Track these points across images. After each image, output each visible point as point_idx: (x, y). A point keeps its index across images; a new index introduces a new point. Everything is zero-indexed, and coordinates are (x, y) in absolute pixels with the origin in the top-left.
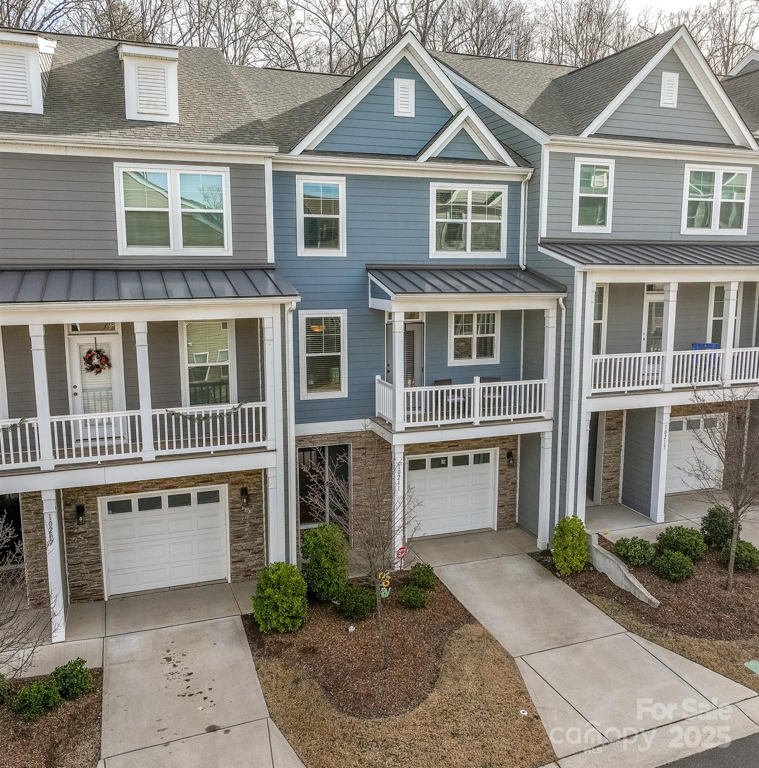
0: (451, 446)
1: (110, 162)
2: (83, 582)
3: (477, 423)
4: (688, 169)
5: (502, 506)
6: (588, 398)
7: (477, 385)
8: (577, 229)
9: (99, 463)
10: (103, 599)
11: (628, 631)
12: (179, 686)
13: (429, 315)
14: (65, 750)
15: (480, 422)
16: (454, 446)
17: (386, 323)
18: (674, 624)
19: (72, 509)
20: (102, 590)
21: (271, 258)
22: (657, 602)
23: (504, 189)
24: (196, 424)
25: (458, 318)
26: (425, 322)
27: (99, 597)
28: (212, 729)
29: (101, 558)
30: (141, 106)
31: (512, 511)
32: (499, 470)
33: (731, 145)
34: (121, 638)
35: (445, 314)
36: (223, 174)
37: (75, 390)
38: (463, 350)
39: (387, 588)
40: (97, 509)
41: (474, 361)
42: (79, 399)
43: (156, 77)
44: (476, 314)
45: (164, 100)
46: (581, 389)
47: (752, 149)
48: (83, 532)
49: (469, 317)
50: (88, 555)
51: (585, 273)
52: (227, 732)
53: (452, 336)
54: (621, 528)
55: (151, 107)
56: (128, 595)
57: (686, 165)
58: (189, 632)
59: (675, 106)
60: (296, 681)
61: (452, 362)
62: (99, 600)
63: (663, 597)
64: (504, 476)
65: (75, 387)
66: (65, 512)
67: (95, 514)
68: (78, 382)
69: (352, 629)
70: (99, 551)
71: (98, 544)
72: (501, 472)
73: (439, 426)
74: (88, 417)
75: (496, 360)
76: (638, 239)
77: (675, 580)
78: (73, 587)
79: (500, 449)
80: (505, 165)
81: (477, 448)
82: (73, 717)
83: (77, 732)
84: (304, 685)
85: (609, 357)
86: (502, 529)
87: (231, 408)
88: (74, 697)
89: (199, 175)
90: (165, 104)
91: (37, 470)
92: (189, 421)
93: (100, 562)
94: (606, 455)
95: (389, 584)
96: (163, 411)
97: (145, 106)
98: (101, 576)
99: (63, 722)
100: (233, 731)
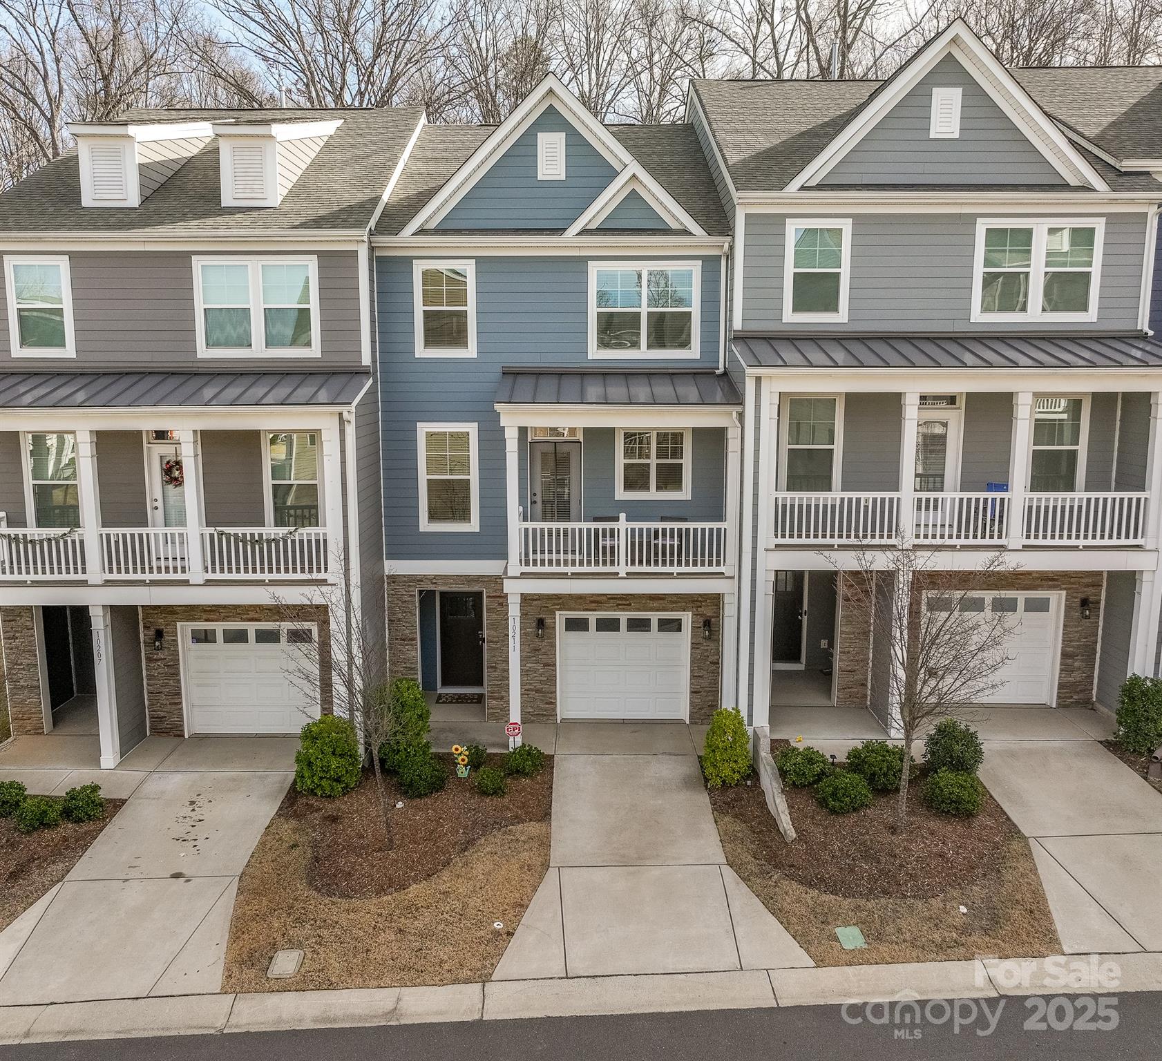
0: (620, 605)
1: (188, 255)
2: (162, 714)
3: (622, 574)
4: (982, 226)
5: (696, 692)
6: (767, 550)
7: (622, 525)
8: (791, 317)
9: (148, 582)
10: (183, 736)
11: (728, 864)
12: (180, 831)
13: (588, 431)
14: (39, 867)
15: (627, 574)
16: (625, 605)
17: (529, 440)
18: (793, 866)
19: (152, 632)
20: (182, 726)
21: (366, 360)
22: (792, 834)
23: (696, 268)
24: (249, 547)
25: (629, 436)
26: (582, 440)
27: (179, 733)
28: (177, 876)
29: (181, 690)
30: (237, 191)
31: (711, 701)
32: (692, 643)
33: (1065, 187)
34: (166, 775)
35: (610, 432)
36: (310, 264)
37: (156, 504)
38: (636, 478)
39: (466, 766)
40: (176, 635)
41: (653, 494)
42: (160, 512)
43: (252, 158)
44: (655, 432)
45: (261, 183)
46: (755, 538)
47: (1095, 190)
48: (162, 659)
49: (677, 436)
50: (167, 685)
51: (758, 379)
52: (188, 881)
53: (620, 461)
54: (833, 737)
55: (248, 191)
56: (211, 736)
57: (979, 220)
58: (234, 780)
59: (956, 135)
60: (295, 846)
61: (621, 494)
62: (179, 736)
63: (804, 830)
64: (698, 651)
65: (156, 500)
66: (145, 635)
67: (174, 640)
68: (158, 495)
69: (400, 805)
70: (179, 681)
71: (178, 674)
72: (694, 646)
73: (569, 574)
74: (169, 530)
75: (685, 494)
76: (909, 330)
77: (833, 812)
78: (153, 718)
79: (693, 615)
80: (690, 234)
81: (658, 610)
82: (65, 839)
83: (61, 853)
84: (296, 852)
85: (847, 495)
86: (696, 723)
87: (286, 532)
88: (79, 821)
89: (283, 266)
90: (262, 187)
91: (83, 584)
92: (241, 544)
93: (179, 694)
94: (843, 636)
95: (466, 761)
96: (211, 530)
97: (240, 191)
98: (181, 709)
99: (52, 841)
100: (194, 882)
